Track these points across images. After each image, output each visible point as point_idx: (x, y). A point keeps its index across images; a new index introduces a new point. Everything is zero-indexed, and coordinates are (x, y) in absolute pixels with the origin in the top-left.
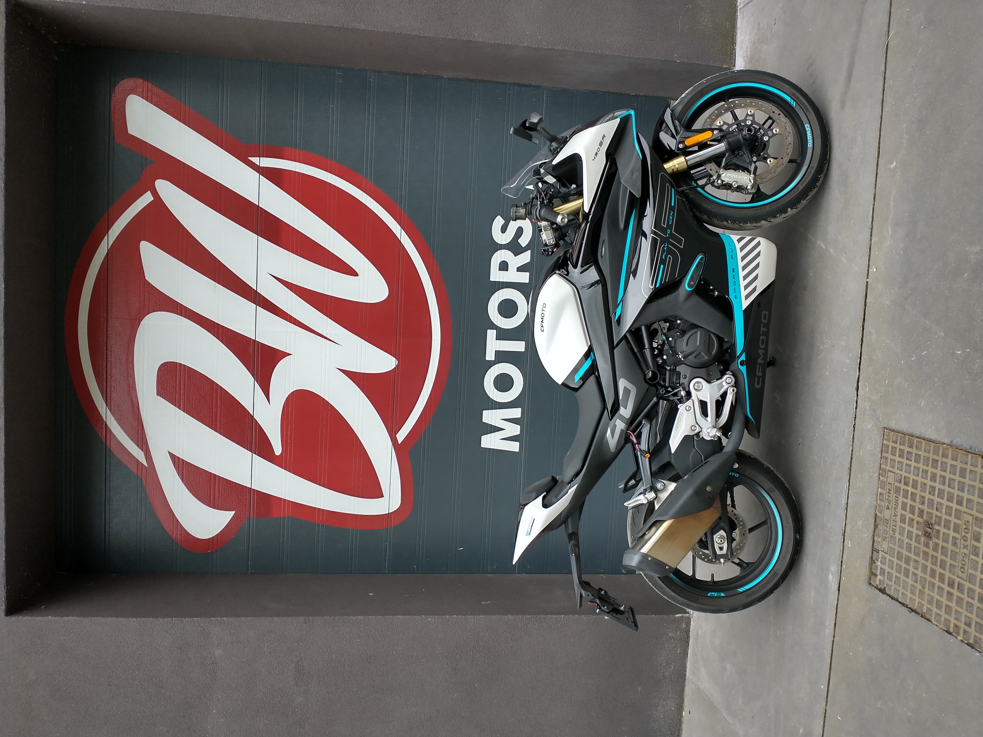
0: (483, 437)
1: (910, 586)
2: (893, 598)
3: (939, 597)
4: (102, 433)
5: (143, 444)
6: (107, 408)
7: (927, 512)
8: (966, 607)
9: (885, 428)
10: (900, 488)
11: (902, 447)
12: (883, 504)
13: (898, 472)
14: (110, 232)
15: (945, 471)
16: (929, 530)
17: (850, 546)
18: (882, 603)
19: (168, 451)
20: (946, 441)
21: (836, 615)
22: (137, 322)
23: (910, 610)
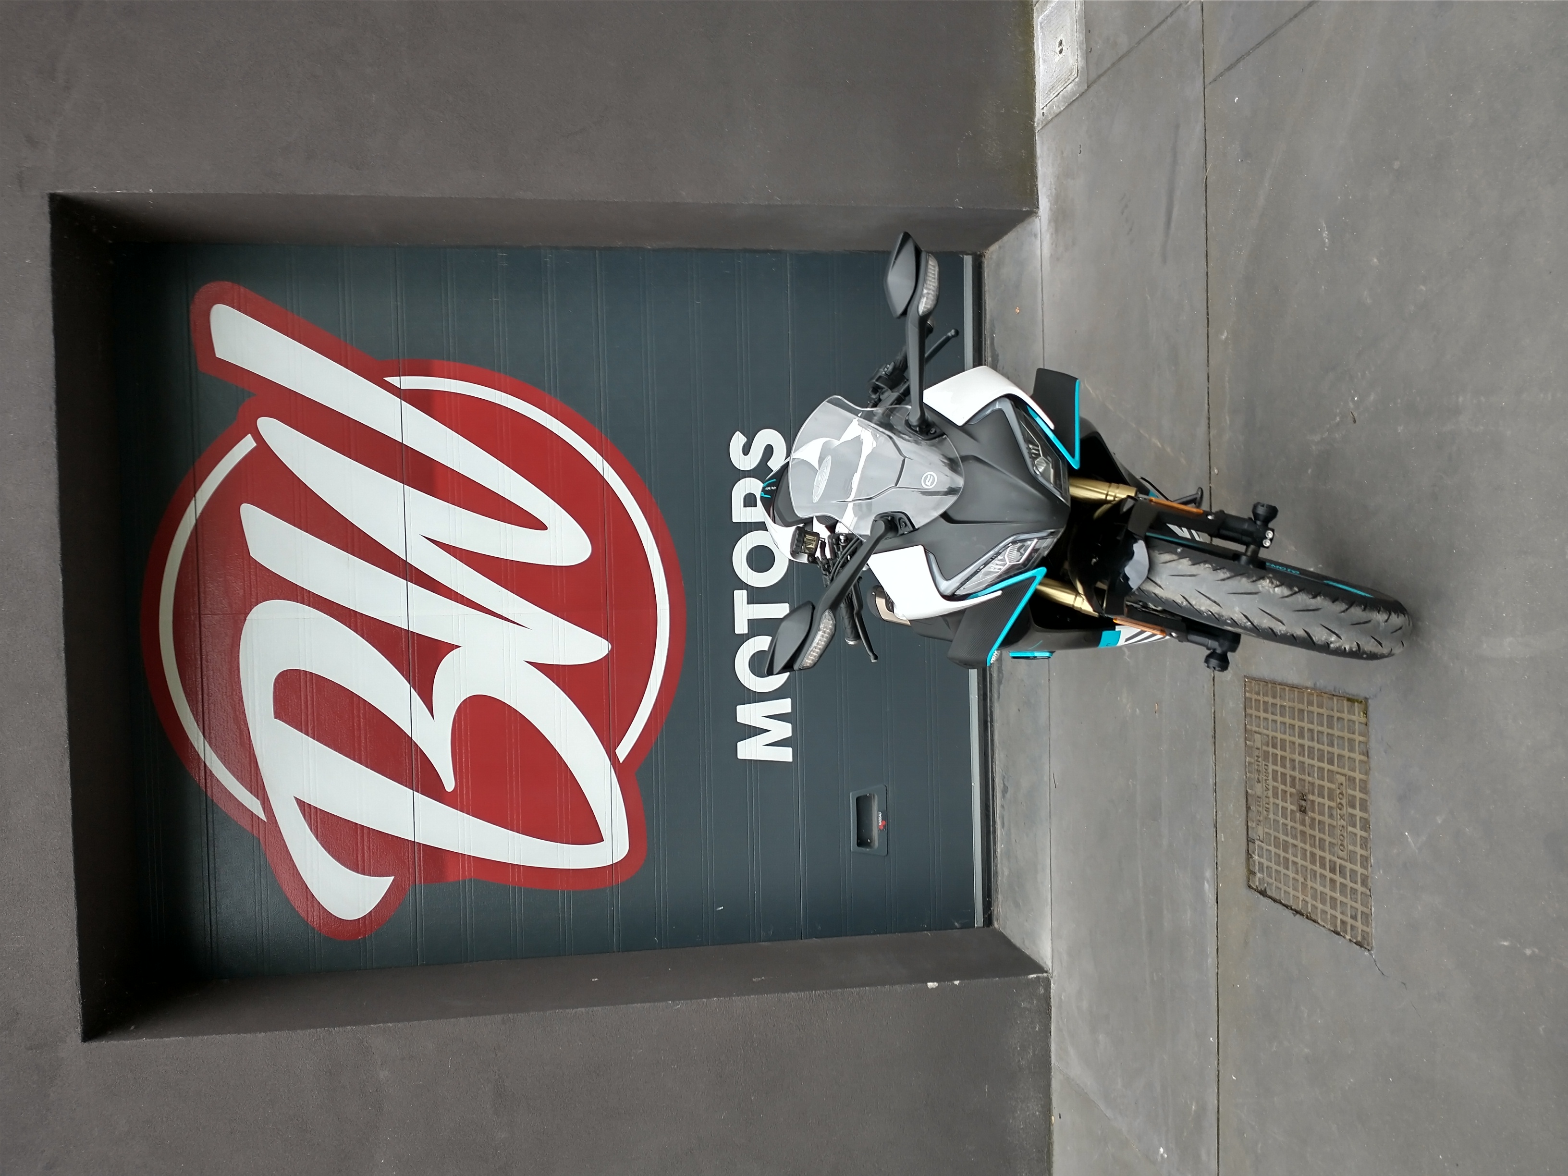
0: (740, 745)
1: (1291, 879)
2: (1275, 901)
3: (1322, 889)
4: (199, 777)
5: (259, 789)
6: (205, 741)
7: (1299, 779)
8: (1350, 895)
9: (1245, 677)
10: (1269, 752)
11: (1266, 699)
12: (1252, 776)
13: (1265, 731)
14: (198, 495)
15: (1312, 723)
16: (1303, 803)
17: (1223, 840)
18: (1264, 909)
19: (295, 797)
20: (1309, 684)
21: (1217, 937)
22: (242, 617)
23: (1294, 912)
